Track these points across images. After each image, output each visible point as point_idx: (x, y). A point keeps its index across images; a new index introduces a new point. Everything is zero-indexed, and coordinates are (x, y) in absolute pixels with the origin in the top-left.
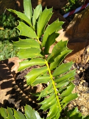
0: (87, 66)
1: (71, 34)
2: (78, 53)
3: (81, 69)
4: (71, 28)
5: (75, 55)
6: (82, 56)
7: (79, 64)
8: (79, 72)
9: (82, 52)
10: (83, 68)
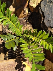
0: (28, 17)
1: (15, 6)
2: (22, 13)
3: (26, 19)
4: (14, 3)
5: (21, 14)
6: (24, 13)
7: (25, 17)
8: (26, 20)
9: (23, 11)
10: (27, 18)
